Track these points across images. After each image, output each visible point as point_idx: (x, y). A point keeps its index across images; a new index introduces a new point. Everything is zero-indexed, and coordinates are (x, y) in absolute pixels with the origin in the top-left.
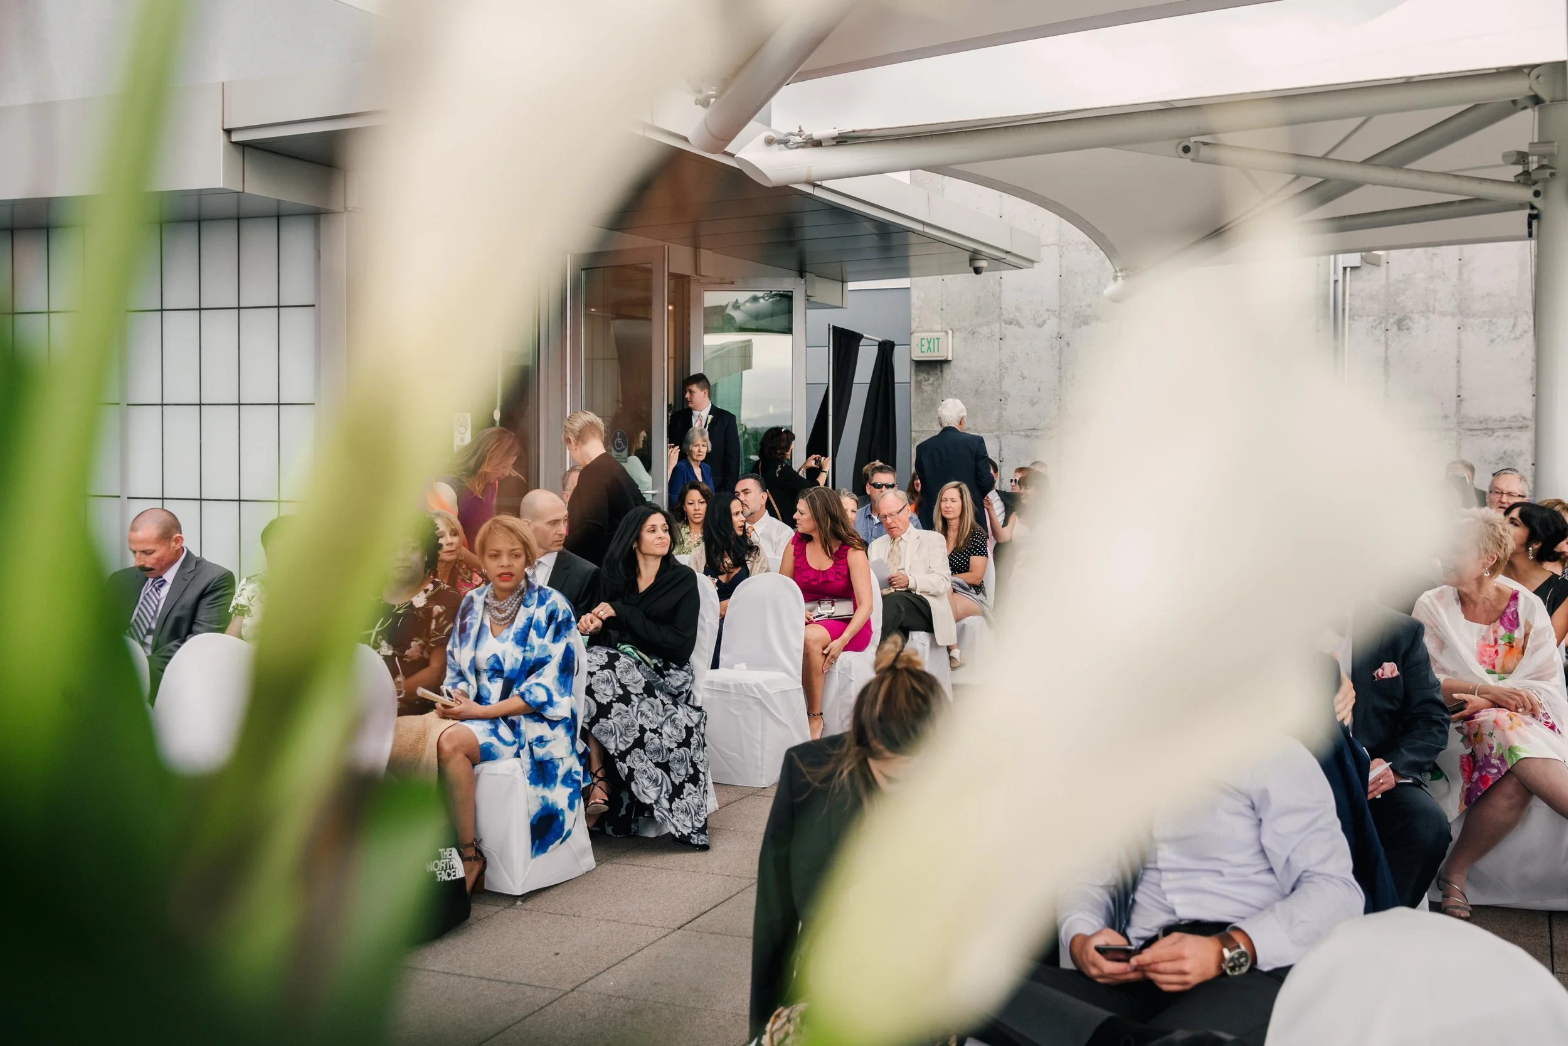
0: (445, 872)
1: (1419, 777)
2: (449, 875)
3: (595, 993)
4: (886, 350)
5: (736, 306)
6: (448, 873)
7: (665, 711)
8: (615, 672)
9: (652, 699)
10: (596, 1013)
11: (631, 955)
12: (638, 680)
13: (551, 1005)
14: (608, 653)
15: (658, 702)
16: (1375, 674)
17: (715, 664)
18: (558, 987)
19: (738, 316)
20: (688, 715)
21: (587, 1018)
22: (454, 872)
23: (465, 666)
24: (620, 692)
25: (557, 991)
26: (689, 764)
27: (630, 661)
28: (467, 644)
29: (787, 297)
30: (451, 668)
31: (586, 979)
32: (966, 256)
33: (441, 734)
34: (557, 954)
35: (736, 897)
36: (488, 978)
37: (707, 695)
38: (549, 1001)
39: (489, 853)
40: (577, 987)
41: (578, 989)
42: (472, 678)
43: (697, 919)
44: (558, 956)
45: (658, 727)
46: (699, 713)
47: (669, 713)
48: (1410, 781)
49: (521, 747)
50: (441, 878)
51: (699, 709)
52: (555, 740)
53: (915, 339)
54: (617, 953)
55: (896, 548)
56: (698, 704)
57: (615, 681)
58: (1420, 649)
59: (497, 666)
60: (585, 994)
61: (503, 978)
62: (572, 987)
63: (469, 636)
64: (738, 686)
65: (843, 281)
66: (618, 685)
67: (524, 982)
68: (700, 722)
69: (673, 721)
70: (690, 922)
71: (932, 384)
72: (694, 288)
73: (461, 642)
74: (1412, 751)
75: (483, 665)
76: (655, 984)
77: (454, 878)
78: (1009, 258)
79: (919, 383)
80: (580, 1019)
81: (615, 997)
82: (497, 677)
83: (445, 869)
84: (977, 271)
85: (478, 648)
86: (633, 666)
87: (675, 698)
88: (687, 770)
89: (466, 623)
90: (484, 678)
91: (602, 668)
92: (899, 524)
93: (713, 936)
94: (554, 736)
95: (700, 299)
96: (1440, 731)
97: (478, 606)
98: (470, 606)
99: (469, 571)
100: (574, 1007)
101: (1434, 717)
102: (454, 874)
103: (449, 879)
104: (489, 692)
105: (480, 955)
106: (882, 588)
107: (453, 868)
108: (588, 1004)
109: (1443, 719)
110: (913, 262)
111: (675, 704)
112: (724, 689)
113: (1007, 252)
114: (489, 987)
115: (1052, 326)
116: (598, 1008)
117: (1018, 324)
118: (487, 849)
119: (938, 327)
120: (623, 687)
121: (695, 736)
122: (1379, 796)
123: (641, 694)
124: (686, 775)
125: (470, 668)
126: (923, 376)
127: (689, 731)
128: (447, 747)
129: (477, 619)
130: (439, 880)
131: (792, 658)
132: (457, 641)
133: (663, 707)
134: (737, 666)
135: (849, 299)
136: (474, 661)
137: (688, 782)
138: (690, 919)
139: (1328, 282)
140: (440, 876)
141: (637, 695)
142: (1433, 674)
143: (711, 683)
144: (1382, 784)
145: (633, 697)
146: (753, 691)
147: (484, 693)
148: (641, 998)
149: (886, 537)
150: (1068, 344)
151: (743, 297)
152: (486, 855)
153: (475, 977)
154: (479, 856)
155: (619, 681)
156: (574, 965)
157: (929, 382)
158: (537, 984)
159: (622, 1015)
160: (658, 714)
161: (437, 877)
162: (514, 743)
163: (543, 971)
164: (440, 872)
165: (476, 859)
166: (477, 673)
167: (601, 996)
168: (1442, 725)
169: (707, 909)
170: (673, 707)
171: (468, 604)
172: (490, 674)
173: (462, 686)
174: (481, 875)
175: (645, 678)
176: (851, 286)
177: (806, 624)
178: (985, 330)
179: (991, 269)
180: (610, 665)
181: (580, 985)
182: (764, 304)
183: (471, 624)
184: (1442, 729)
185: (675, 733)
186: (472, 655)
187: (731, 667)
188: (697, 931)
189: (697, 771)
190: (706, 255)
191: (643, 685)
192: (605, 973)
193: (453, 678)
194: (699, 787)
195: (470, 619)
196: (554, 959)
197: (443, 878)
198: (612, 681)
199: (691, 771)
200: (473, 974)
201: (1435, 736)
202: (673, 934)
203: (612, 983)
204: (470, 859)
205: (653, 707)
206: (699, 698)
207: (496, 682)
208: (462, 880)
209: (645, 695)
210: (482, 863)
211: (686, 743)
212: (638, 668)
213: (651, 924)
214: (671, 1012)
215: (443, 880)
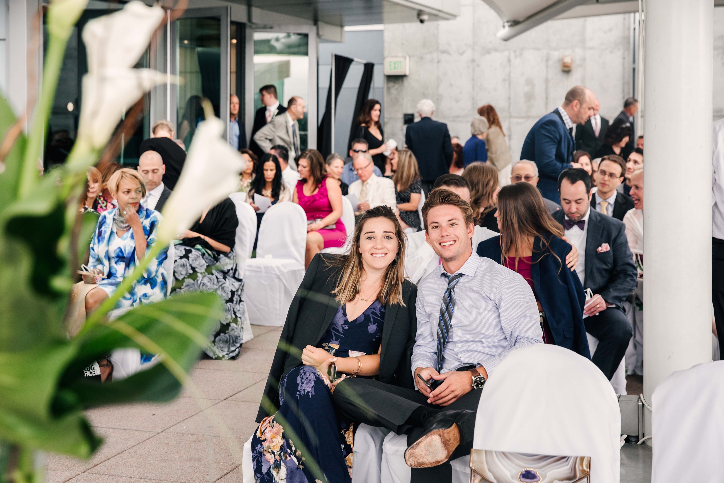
0: (89, 372)
1: (619, 304)
2: (91, 373)
3: (175, 433)
4: (369, 68)
5: (277, 40)
6: (91, 372)
7: (218, 282)
8: (188, 259)
9: (210, 276)
10: (175, 442)
11: (197, 414)
12: (203, 264)
13: (149, 439)
14: (185, 249)
15: (214, 277)
16: (597, 250)
17: (254, 256)
18: (154, 430)
19: (278, 45)
20: (232, 284)
21: (170, 444)
22: (94, 371)
23: (102, 255)
24: (191, 272)
25: (153, 433)
26: (233, 313)
27: (199, 253)
28: (103, 243)
29: (306, 36)
30: (92, 257)
31: (170, 426)
32: (415, 13)
33: (87, 294)
34: (154, 415)
35: (259, 383)
36: (113, 427)
37: (248, 273)
38: (148, 438)
39: (116, 363)
40: (165, 430)
41: (165, 431)
42: (106, 262)
43: (236, 395)
44: (154, 416)
45: (213, 291)
46: (240, 283)
47: (220, 284)
48: (614, 306)
49: (135, 301)
50: (86, 375)
51: (240, 280)
52: (154, 295)
53: (387, 62)
54: (188, 413)
55: (364, 188)
56: (241, 277)
57: (188, 265)
58: (622, 237)
59: (121, 254)
60: (169, 433)
61: (122, 428)
62: (162, 430)
63: (104, 238)
64: (267, 268)
65: (342, 26)
66: (190, 268)
67: (134, 429)
68: (239, 288)
69: (223, 288)
70: (232, 396)
71: (397, 89)
72: (248, 31)
73: (99, 241)
74: (615, 290)
75: (112, 254)
76: (209, 427)
77: (94, 375)
78: (441, 14)
79: (389, 89)
80: (165, 445)
81: (185, 434)
82: (121, 261)
83: (89, 370)
84: (422, 21)
85: (110, 244)
86: (200, 257)
87: (225, 274)
88: (232, 316)
89: (102, 231)
90: (113, 262)
91: (181, 258)
92: (367, 174)
93: (244, 403)
94: (153, 293)
95: (251, 36)
96: (631, 280)
97: (109, 221)
98: (104, 221)
99: (105, 202)
100: (163, 440)
101: (628, 273)
102: (94, 372)
103: (91, 375)
104: (116, 270)
105: (109, 417)
106: (354, 211)
107: (94, 369)
108: (170, 438)
109: (633, 273)
110: (386, 16)
111: (225, 278)
112: (257, 270)
113: (440, 11)
114: (114, 432)
115: (468, 55)
116: (176, 440)
117: (448, 53)
118: (114, 360)
119: (400, 54)
120: (193, 269)
121: (236, 296)
122: (597, 314)
123: (204, 273)
124: (231, 319)
125: (105, 257)
126: (391, 84)
127: (233, 293)
128: (91, 301)
129: (109, 228)
130: (85, 376)
131: (299, 252)
132: (96, 241)
133: (217, 280)
134: (266, 256)
135: (346, 38)
136: (107, 252)
137: (233, 322)
138: (231, 395)
139: (629, 29)
140: (86, 374)
141: (201, 273)
142: (629, 250)
143: (250, 266)
144: (599, 307)
145: (199, 275)
146: (274, 270)
147: (113, 271)
148: (201, 434)
149: (359, 181)
150: (478, 66)
151: (281, 35)
152: (113, 363)
153: (105, 428)
154: (109, 364)
155: (191, 265)
156: (163, 419)
157: (395, 87)
158: (142, 430)
159: (189, 442)
160: (214, 284)
161: (84, 374)
162: (131, 299)
163: (145, 424)
164: (86, 371)
165: (107, 365)
166: (109, 259)
167: (178, 434)
168: (632, 276)
169: (241, 390)
170: (223, 280)
171: (103, 220)
172: (116, 259)
173: (100, 267)
174: (110, 374)
175: (207, 263)
176: (347, 28)
177: (308, 232)
178: (428, 57)
179: (429, 20)
180: (186, 256)
181: (166, 429)
182: (294, 39)
183: (105, 231)
184: (633, 279)
185: (224, 294)
186: (106, 249)
187: (263, 257)
188: (235, 401)
189: (236, 316)
190: (255, 11)
191: (205, 267)
192: (181, 423)
193: (94, 262)
194: (238, 325)
195: (104, 228)
196: (152, 417)
197: (88, 375)
198: (186, 265)
199: (234, 316)
200: (104, 426)
201: (628, 282)
202: (221, 403)
203: (185, 428)
204: (103, 366)
205: (211, 280)
206: (241, 274)
207: (120, 264)
208: (99, 376)
209: (206, 274)
210: (110, 369)
211: (231, 300)
212: (203, 257)
213: (209, 398)
214: (217, 440)
215: (87, 376)
